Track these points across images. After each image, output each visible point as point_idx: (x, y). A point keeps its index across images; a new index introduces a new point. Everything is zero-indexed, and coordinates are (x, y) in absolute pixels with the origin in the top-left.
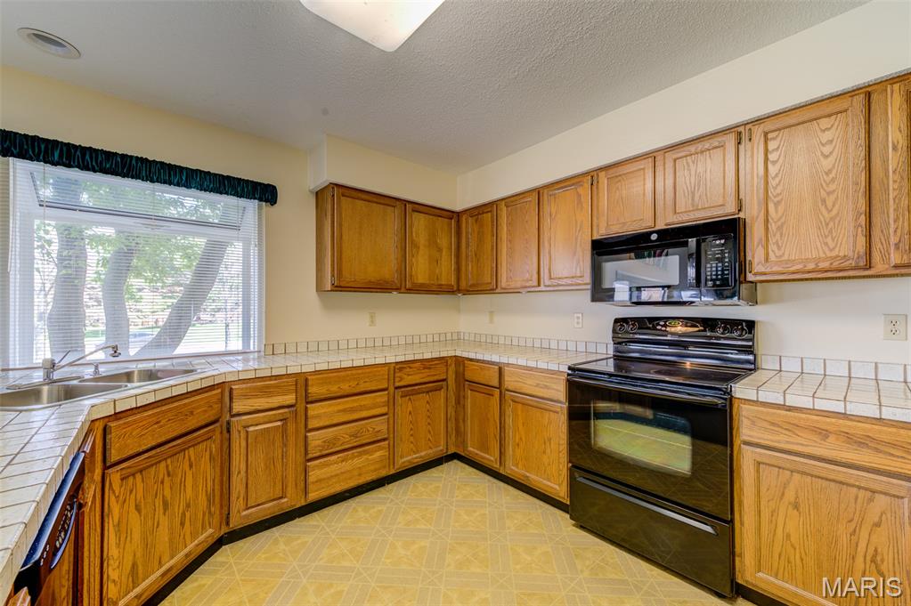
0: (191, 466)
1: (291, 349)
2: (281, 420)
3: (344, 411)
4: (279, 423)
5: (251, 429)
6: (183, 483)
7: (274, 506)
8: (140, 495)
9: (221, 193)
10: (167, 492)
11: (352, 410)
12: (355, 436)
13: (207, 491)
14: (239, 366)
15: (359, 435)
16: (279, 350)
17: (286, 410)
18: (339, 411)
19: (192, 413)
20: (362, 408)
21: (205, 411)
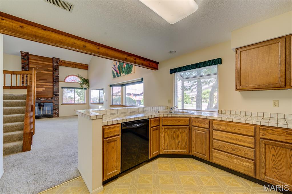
0: (180, 133)
1: (228, 112)
2: (205, 132)
3: (228, 138)
4: (204, 132)
5: (197, 131)
6: (178, 136)
7: (202, 156)
8: (168, 133)
9: (204, 67)
10: (174, 136)
11: (232, 139)
12: (233, 149)
13: (185, 141)
14: (195, 114)
15: (235, 150)
16: (224, 112)
17: (206, 129)
18: (226, 137)
19: (180, 121)
20: (238, 140)
21: (184, 122)
